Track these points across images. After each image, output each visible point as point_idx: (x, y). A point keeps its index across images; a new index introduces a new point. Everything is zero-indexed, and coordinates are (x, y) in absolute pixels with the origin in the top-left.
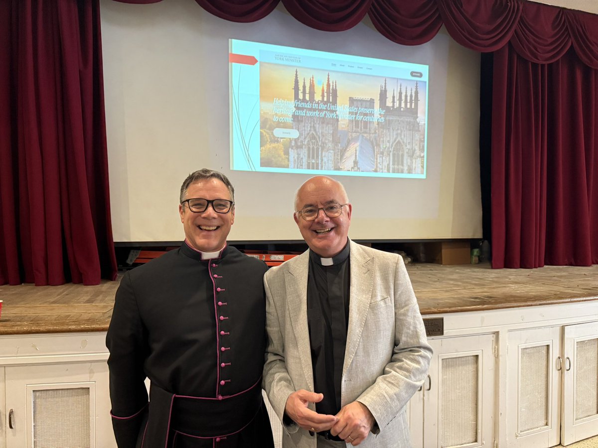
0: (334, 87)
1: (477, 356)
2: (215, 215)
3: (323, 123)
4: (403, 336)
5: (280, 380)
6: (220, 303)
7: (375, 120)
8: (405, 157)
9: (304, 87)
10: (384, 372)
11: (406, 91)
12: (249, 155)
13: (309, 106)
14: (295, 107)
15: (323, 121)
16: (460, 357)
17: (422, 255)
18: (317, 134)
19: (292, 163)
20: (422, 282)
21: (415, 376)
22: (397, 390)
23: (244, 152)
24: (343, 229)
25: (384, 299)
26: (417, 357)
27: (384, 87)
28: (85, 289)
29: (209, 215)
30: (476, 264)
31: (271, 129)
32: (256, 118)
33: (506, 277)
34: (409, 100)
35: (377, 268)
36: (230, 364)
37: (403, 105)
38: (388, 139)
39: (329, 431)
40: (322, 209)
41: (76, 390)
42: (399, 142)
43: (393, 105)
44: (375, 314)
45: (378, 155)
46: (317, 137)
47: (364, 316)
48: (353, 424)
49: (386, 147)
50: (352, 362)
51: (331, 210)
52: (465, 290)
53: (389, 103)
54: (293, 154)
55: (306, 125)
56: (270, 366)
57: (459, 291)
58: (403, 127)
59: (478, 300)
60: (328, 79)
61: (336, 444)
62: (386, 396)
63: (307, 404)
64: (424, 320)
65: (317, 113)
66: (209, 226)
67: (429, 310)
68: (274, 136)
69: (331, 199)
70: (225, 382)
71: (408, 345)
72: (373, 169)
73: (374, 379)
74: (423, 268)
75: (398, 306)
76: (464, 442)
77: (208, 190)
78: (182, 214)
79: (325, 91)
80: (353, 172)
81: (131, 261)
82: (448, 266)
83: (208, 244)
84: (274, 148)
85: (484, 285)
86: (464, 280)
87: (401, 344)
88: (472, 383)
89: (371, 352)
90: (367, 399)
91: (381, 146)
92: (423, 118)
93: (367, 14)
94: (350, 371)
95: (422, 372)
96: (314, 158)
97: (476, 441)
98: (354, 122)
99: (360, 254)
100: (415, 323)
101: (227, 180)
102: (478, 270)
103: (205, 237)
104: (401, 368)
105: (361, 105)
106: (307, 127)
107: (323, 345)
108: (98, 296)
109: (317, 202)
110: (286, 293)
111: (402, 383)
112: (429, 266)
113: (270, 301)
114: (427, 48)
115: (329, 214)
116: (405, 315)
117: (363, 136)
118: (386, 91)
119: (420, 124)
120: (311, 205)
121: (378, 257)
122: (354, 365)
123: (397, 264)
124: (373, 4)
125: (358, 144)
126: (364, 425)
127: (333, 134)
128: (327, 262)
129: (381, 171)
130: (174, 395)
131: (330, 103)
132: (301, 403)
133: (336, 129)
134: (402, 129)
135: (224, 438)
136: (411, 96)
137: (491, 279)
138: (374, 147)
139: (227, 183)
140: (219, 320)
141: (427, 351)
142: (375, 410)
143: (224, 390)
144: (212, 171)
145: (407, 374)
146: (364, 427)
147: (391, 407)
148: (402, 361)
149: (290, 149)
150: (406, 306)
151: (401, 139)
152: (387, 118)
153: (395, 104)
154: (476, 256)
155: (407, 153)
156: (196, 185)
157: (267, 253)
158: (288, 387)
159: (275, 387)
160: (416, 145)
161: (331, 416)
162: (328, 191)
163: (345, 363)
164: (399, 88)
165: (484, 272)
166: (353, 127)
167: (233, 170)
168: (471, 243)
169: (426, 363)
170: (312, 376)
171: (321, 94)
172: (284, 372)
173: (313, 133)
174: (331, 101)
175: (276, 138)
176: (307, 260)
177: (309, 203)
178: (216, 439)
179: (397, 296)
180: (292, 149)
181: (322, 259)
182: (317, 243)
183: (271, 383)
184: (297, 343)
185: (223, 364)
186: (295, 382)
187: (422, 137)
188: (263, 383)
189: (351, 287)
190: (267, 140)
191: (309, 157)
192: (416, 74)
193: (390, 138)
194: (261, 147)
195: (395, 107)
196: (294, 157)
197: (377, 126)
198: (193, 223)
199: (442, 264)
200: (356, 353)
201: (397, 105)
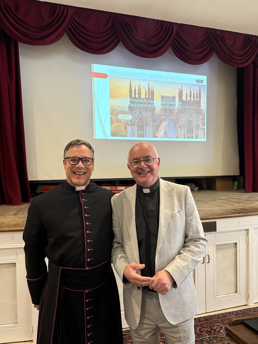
0: (152, 90)
1: (236, 243)
2: (83, 166)
3: (146, 111)
4: (190, 232)
5: (121, 257)
6: (86, 215)
7: (176, 108)
8: (194, 129)
9: (135, 90)
10: (179, 253)
11: (194, 91)
12: (104, 130)
13: (138, 101)
14: (130, 102)
15: (146, 109)
16: (226, 244)
17: (205, 185)
18: (143, 117)
19: (129, 134)
20: (204, 201)
21: (197, 255)
22: (186, 263)
23: (101, 128)
24: (155, 172)
25: (179, 212)
26: (198, 244)
27: (181, 89)
28: (13, 207)
29: (80, 166)
30: (236, 190)
31: (117, 114)
32: (108, 109)
33: (254, 198)
34: (195, 96)
35: (175, 194)
36: (92, 249)
37: (192, 99)
38: (184, 119)
39: (148, 286)
40: (143, 161)
41: (9, 264)
42: (190, 120)
43: (187, 99)
44: (174, 221)
45: (179, 128)
46: (143, 119)
47: (168, 222)
48: (162, 283)
49: (183, 123)
50: (161, 248)
51: (148, 161)
52: (229, 205)
53: (184, 98)
54: (129, 128)
55: (137, 112)
56: (115, 249)
57: (225, 206)
58: (193, 112)
59: (236, 211)
60: (149, 85)
61: (153, 294)
62: (181, 267)
63: (136, 271)
64: (202, 223)
65: (143, 105)
66: (80, 173)
67: (208, 217)
68: (118, 118)
69: (148, 155)
70: (90, 260)
71: (193, 238)
72: (176, 137)
73: (174, 257)
74: (205, 193)
75: (187, 215)
76: (230, 293)
77: (79, 152)
78: (65, 164)
79: (147, 92)
80: (164, 138)
81: (39, 191)
82: (220, 191)
83: (79, 182)
84: (118, 125)
85: (240, 202)
86: (229, 200)
87: (189, 237)
88: (233, 259)
89: (172, 242)
90: (170, 269)
91: (180, 123)
92: (204, 106)
93: (170, 47)
94: (160, 253)
95: (201, 253)
96: (141, 131)
97: (236, 292)
98: (164, 110)
99: (165, 186)
100: (197, 225)
101: (90, 146)
102: (237, 193)
103: (77, 178)
104: (189, 251)
105: (168, 99)
106: (137, 113)
107: (144, 238)
108: (20, 211)
109: (140, 157)
110: (123, 209)
111: (189, 260)
112: (209, 192)
113: (115, 214)
114: (205, 66)
115: (147, 164)
116: (191, 220)
117: (169, 118)
118: (182, 91)
119: (202, 110)
120: (136, 159)
121: (176, 188)
122: (162, 250)
123: (186, 191)
124: (173, 42)
125: (167, 122)
126: (168, 283)
127: (152, 117)
128: (147, 191)
129: (180, 137)
130: (61, 267)
131: (150, 99)
132: (132, 270)
133: (153, 114)
134: (192, 113)
135: (90, 291)
136: (197, 94)
137: (244, 199)
138: (176, 124)
139: (90, 147)
140: (86, 225)
141: (204, 241)
142: (174, 275)
143: (90, 264)
144: (82, 141)
145: (193, 254)
146: (168, 284)
147: (183, 273)
148: (190, 247)
149: (128, 126)
150: (192, 215)
151: (192, 118)
152: (183, 107)
153: (188, 98)
154: (236, 186)
155: (195, 127)
156: (73, 149)
157: (115, 186)
158: (125, 261)
159: (118, 262)
160: (200, 122)
161: (150, 278)
162: (146, 150)
163: (157, 248)
164: (190, 89)
165: (241, 195)
166: (163, 112)
167: (95, 139)
168: (233, 178)
169: (204, 248)
170: (138, 256)
171: (145, 94)
172: (123, 253)
173: (140, 117)
174: (151, 98)
175: (119, 120)
176: (135, 190)
177: (135, 157)
178: (85, 291)
179: (187, 210)
180: (129, 126)
181: (144, 189)
182: (140, 180)
183: (116, 259)
184: (130, 237)
185: (89, 250)
186: (129, 259)
187: (203, 117)
188: (111, 259)
189: (160, 205)
190: (115, 121)
191: (138, 130)
192: (199, 81)
193: (185, 119)
194: (111, 125)
195: (188, 100)
196: (130, 131)
197: (177, 111)
198: (71, 171)
199: (216, 190)
200: (163, 242)
201: (188, 99)
